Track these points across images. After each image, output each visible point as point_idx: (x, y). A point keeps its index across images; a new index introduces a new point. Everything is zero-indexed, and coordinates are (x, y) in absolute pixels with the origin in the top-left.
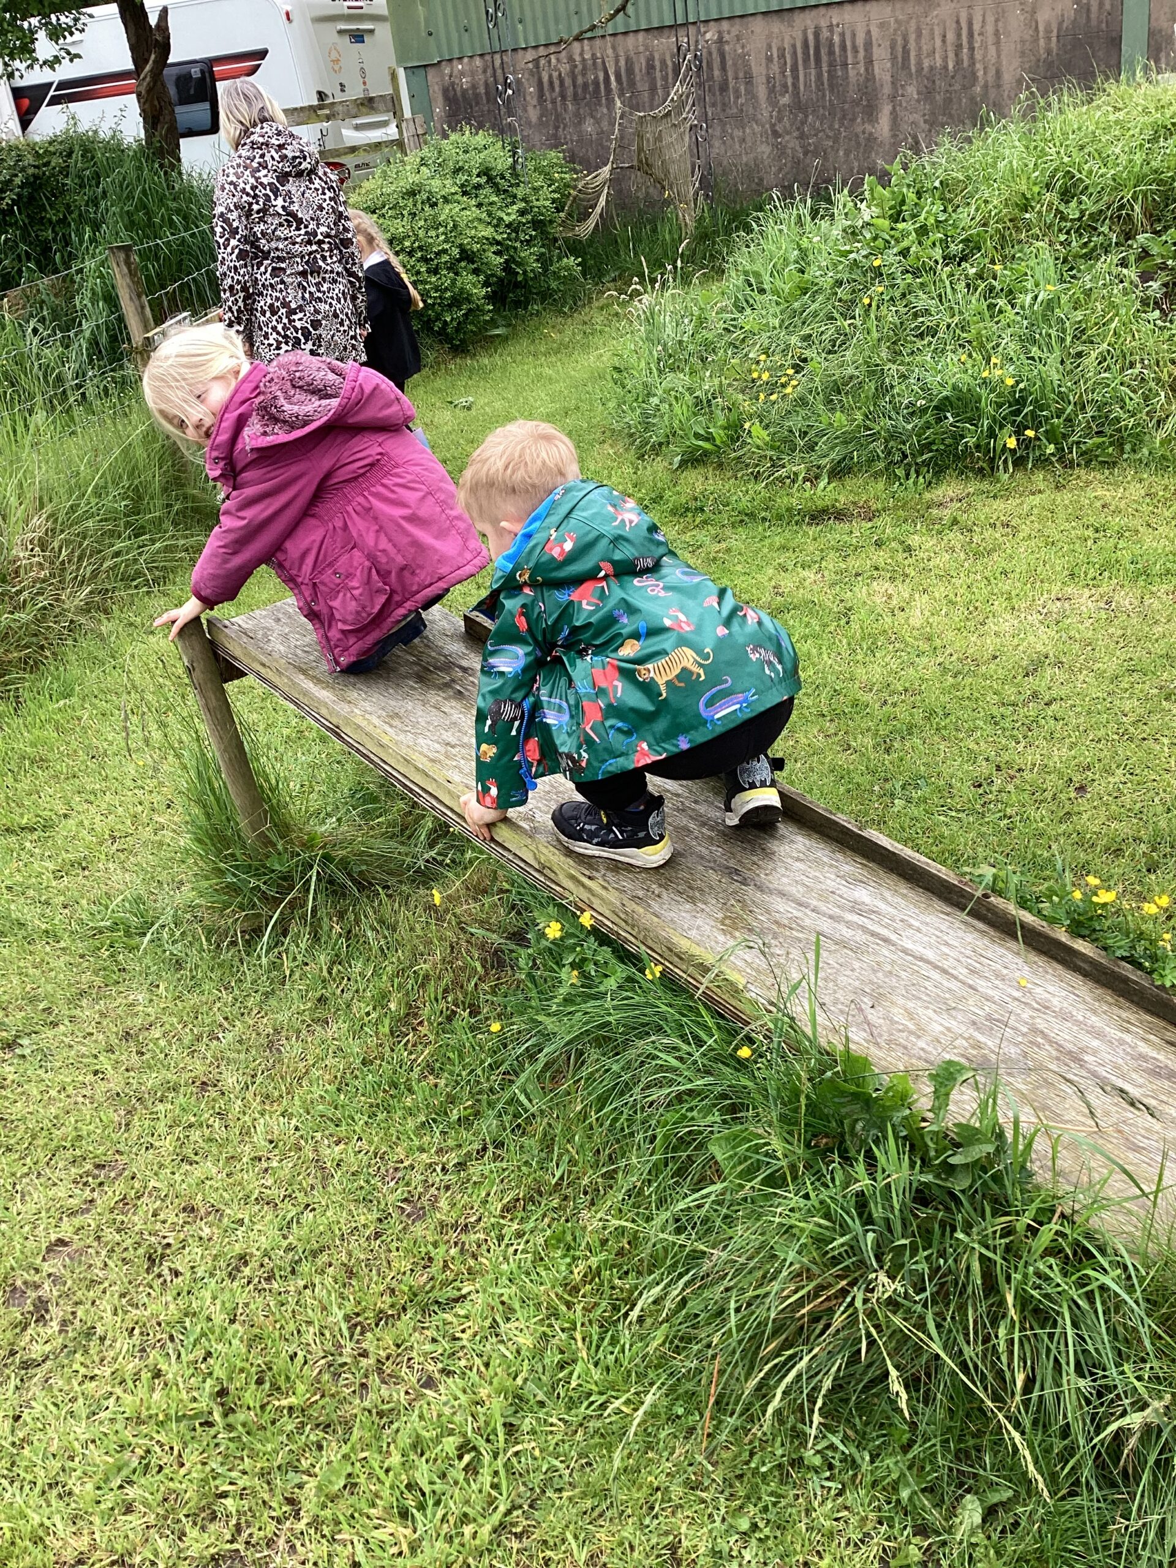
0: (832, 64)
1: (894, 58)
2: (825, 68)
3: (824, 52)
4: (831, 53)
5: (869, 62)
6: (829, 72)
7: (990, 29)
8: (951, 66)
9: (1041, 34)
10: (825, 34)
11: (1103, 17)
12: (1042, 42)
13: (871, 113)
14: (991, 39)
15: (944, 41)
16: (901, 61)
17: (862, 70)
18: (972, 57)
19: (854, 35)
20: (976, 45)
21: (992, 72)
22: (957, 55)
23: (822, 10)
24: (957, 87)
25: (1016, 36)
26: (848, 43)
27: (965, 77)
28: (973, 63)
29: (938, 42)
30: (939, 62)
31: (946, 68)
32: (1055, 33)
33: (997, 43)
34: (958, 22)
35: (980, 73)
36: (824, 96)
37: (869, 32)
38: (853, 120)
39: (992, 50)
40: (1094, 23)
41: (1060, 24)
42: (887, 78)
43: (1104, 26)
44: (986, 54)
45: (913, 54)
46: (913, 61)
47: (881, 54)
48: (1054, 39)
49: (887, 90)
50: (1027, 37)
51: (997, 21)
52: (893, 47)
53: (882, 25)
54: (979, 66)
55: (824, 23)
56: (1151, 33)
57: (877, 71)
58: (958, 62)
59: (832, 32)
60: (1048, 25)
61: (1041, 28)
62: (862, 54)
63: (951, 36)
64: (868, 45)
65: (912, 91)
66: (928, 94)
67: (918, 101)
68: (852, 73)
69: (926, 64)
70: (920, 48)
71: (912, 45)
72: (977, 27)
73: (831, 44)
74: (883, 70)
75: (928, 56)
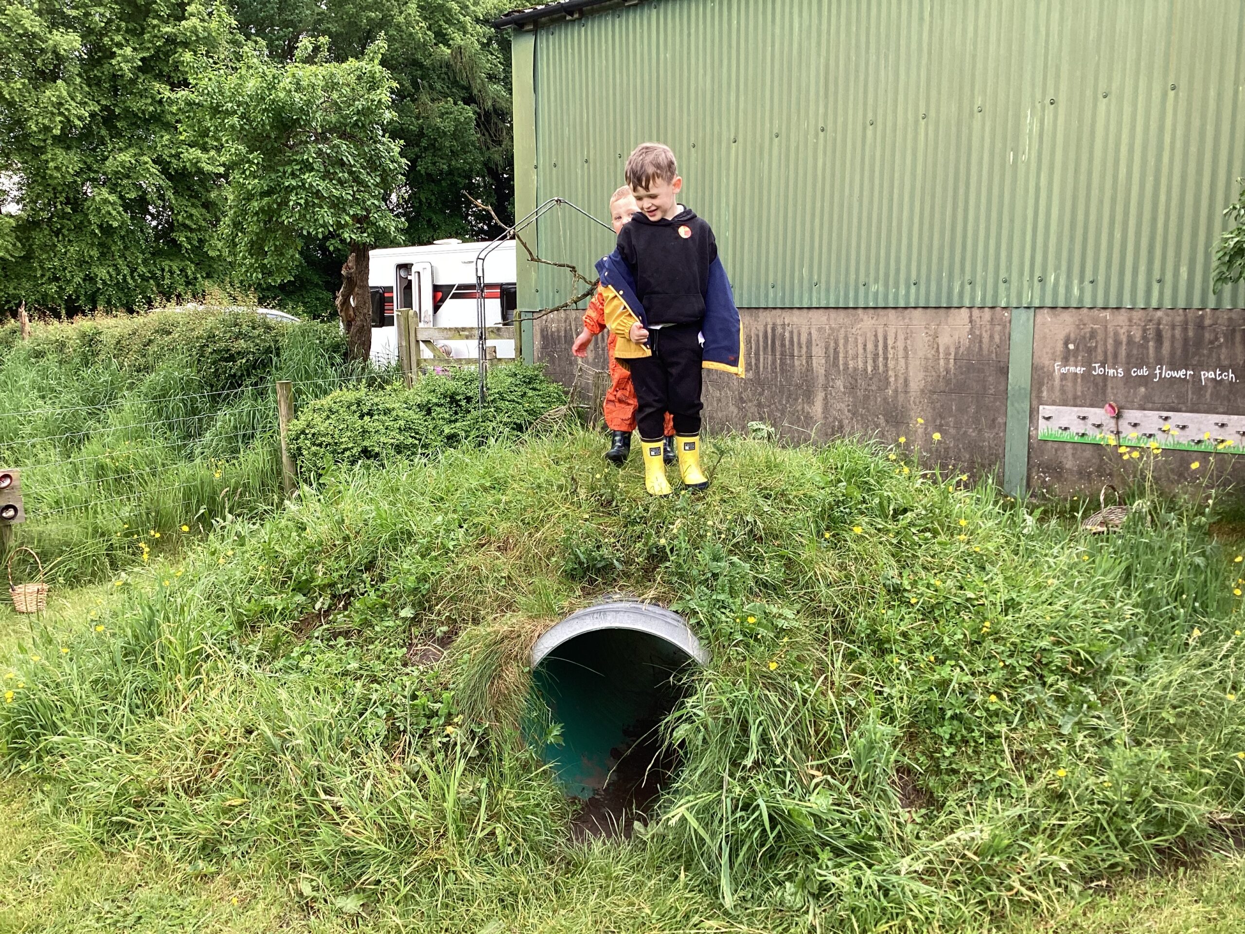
0: (783, 354)
1: (827, 357)
2: (778, 356)
3: (778, 343)
4: (783, 345)
5: (810, 357)
6: (781, 359)
7: (900, 344)
8: (869, 369)
9: (941, 356)
10: (779, 330)
11: (993, 349)
12: (942, 362)
13: (809, 396)
14: (901, 353)
15: (865, 349)
16: (832, 359)
17: (804, 362)
18: (886, 365)
19: (799, 334)
20: (890, 356)
21: (901, 381)
22: (874, 362)
23: (779, 312)
24: (874, 388)
25: (921, 354)
26: (795, 340)
27: (880, 381)
28: (886, 371)
29: (861, 351)
30: (861, 365)
31: (865, 370)
32: (952, 356)
33: (906, 357)
34: (876, 336)
35: (892, 379)
36: (776, 377)
37: (810, 334)
38: (796, 400)
39: (902, 362)
40: (985, 352)
41: (957, 348)
42: (822, 371)
43: (994, 356)
44: (896, 365)
45: (841, 355)
46: (841, 362)
47: (818, 351)
48: (952, 361)
49: (821, 380)
50: (930, 356)
51: (906, 339)
52: (827, 349)
53: (820, 330)
54: (891, 373)
55: (779, 322)
56: (1035, 368)
57: (814, 365)
58: (875, 367)
59: (784, 329)
60: (948, 348)
61: (941, 350)
62: (804, 350)
63: (870, 347)
64: (809, 343)
65: (839, 384)
66: (852, 388)
67: (844, 394)
68: (797, 363)
69: (851, 364)
70: (847, 352)
71: (841, 349)
72: (890, 342)
73: (783, 339)
74: (819, 364)
75: (853, 359)
